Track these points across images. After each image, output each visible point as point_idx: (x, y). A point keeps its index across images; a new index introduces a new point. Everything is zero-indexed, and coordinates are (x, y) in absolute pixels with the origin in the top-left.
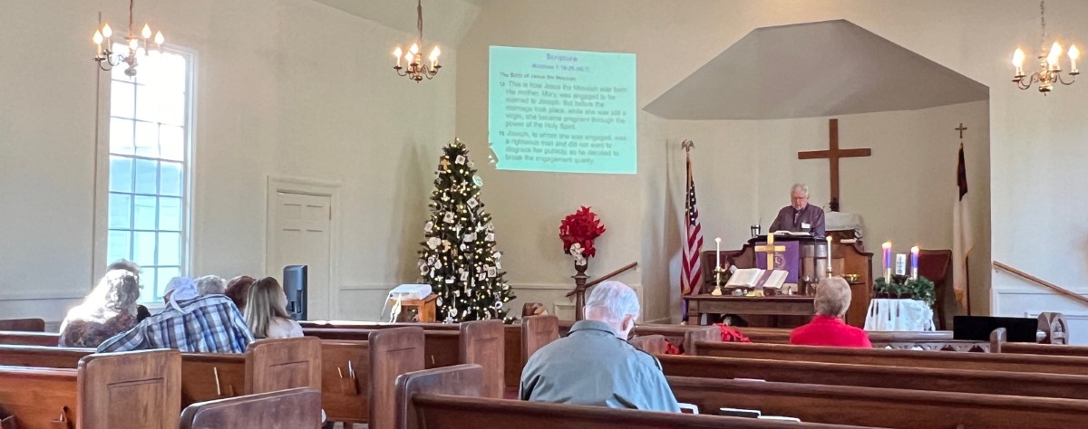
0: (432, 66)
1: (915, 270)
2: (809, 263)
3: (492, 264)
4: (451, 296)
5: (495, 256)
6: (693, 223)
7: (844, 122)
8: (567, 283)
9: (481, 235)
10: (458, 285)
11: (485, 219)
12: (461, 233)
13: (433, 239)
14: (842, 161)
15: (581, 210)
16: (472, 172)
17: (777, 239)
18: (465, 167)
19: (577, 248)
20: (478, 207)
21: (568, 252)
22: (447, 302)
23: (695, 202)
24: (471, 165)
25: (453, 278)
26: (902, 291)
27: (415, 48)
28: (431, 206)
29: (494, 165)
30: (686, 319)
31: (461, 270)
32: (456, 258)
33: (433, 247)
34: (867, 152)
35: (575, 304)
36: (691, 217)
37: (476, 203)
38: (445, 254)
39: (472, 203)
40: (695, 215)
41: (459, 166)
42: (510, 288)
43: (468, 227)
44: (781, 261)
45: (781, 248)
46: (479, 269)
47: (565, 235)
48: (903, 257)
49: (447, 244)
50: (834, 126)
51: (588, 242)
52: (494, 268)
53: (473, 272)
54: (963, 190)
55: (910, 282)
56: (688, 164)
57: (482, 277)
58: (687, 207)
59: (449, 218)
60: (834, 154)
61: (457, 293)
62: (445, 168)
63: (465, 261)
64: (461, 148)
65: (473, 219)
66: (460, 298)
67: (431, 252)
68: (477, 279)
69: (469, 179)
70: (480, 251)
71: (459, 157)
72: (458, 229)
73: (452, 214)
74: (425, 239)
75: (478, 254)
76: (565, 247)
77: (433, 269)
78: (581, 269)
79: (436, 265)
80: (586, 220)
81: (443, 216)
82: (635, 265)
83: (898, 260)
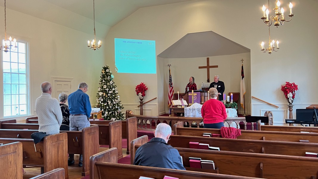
0: (99, 45)
1: (232, 100)
2: (203, 98)
3: (117, 99)
4: (106, 108)
5: (118, 97)
6: (171, 86)
7: (211, 58)
8: (138, 103)
9: (114, 91)
10: (108, 105)
11: (115, 87)
12: (108, 91)
13: (100, 92)
14: (210, 69)
15: (141, 84)
16: (111, 74)
17: (194, 92)
18: (109, 72)
19: (140, 94)
20: (113, 83)
21: (138, 95)
22: (105, 110)
23: (171, 81)
24: (111, 72)
25: (106, 103)
26: (229, 106)
27: (94, 41)
28: (100, 83)
29: (117, 71)
30: (171, 114)
31: (108, 101)
32: (107, 98)
33: (100, 95)
34: (217, 67)
35: (140, 109)
36: (171, 85)
37: (112, 83)
38: (104, 97)
39: (111, 82)
40: (172, 84)
41: (107, 72)
42: (122, 105)
43: (110, 89)
44: (195, 97)
45: (196, 94)
46: (113, 101)
47: (137, 91)
48: (229, 96)
49: (104, 94)
50: (208, 59)
51: (143, 92)
52: (118, 100)
53: (112, 102)
54: (243, 77)
55: (231, 104)
56: (170, 70)
57: (115, 103)
58: (169, 82)
59: (105, 87)
60: (208, 67)
61: (108, 107)
62: (103, 73)
63: (110, 99)
64: (108, 67)
65: (112, 87)
66: (108, 109)
67: (100, 96)
68: (113, 103)
69: (110, 76)
70: (114, 96)
71: (107, 70)
72: (107, 90)
73: (106, 86)
74: (98, 93)
75: (113, 96)
76: (137, 94)
77: (101, 101)
78: (141, 100)
79: (101, 100)
80: (142, 86)
81: (103, 86)
82: (156, 98)
83: (227, 97)
